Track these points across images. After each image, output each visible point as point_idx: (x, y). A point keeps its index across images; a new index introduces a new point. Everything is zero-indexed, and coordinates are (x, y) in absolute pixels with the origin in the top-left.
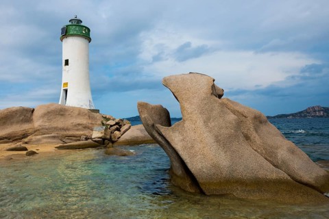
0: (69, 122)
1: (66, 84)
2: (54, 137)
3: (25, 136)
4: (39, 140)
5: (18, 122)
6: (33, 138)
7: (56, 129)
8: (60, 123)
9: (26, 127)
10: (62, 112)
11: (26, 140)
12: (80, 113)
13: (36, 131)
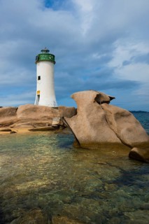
0: (39, 115)
1: (39, 92)
2: (29, 124)
3: (12, 123)
4: (19, 126)
5: (8, 116)
6: (16, 124)
7: (31, 119)
8: (33, 116)
9: (12, 118)
10: (35, 109)
11: (12, 126)
12: (46, 109)
13: (18, 121)
